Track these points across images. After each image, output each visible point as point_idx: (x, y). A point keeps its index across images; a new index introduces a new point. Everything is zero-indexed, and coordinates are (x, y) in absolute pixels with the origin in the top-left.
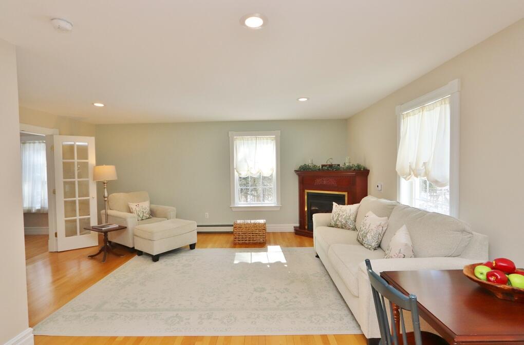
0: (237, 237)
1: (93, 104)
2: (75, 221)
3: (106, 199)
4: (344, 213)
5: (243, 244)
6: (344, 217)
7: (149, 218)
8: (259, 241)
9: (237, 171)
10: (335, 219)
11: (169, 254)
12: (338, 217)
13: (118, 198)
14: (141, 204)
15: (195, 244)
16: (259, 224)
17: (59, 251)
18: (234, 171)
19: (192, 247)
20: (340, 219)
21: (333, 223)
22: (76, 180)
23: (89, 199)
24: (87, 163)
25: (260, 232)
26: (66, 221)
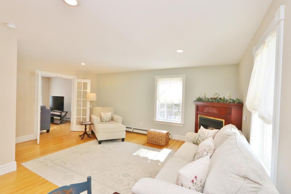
0: (149, 139)
1: (80, 64)
2: (80, 118)
3: (91, 109)
4: (203, 135)
5: (152, 144)
6: (202, 138)
7: (109, 121)
8: (161, 144)
9: (158, 99)
10: (196, 139)
11: (108, 142)
12: (199, 137)
13: (97, 109)
14: (106, 114)
15: (124, 138)
16: (162, 133)
17: (73, 131)
18: (156, 100)
19: (123, 140)
20: (199, 139)
21: (195, 142)
22: (82, 99)
23: (86, 109)
24: (87, 92)
25: (161, 139)
26: (77, 118)
